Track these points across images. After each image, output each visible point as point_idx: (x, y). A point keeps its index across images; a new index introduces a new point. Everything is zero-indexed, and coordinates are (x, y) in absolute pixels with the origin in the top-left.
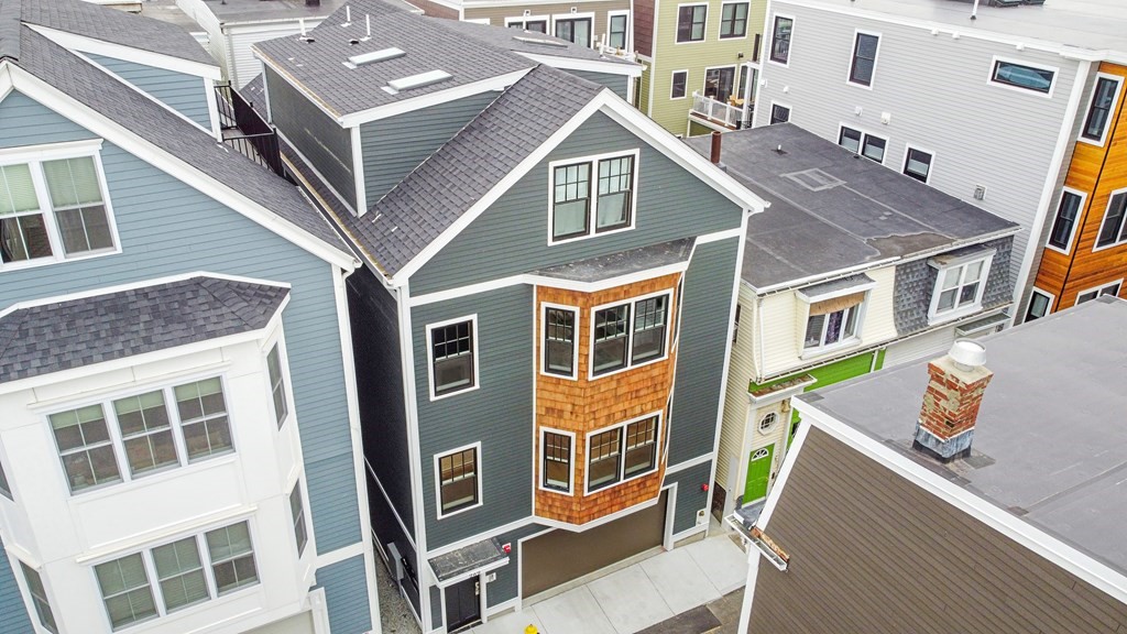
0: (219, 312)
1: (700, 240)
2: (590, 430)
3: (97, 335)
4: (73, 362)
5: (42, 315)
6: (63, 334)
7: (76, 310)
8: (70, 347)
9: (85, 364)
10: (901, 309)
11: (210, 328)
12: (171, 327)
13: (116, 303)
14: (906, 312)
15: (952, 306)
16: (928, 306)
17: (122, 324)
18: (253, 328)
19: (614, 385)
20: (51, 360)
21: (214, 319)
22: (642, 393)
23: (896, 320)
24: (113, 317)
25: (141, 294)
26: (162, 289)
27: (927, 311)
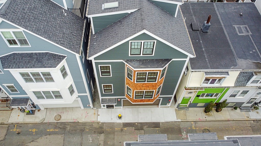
0: (48, 62)
1: (173, 60)
2: (135, 90)
3: (26, 62)
4: (20, 67)
5: (18, 55)
6: (20, 60)
7: (24, 55)
8: (21, 64)
9: (22, 68)
10: (239, 80)
11: (45, 65)
12: (39, 63)
13: (31, 55)
14: (240, 81)
15: (257, 83)
16: (248, 81)
17: (30, 60)
18: (53, 67)
19: (142, 84)
20: (17, 66)
21: (47, 64)
22: (149, 87)
23: (235, 82)
24: (29, 58)
25: (36, 54)
26: (40, 53)
27: (247, 82)
